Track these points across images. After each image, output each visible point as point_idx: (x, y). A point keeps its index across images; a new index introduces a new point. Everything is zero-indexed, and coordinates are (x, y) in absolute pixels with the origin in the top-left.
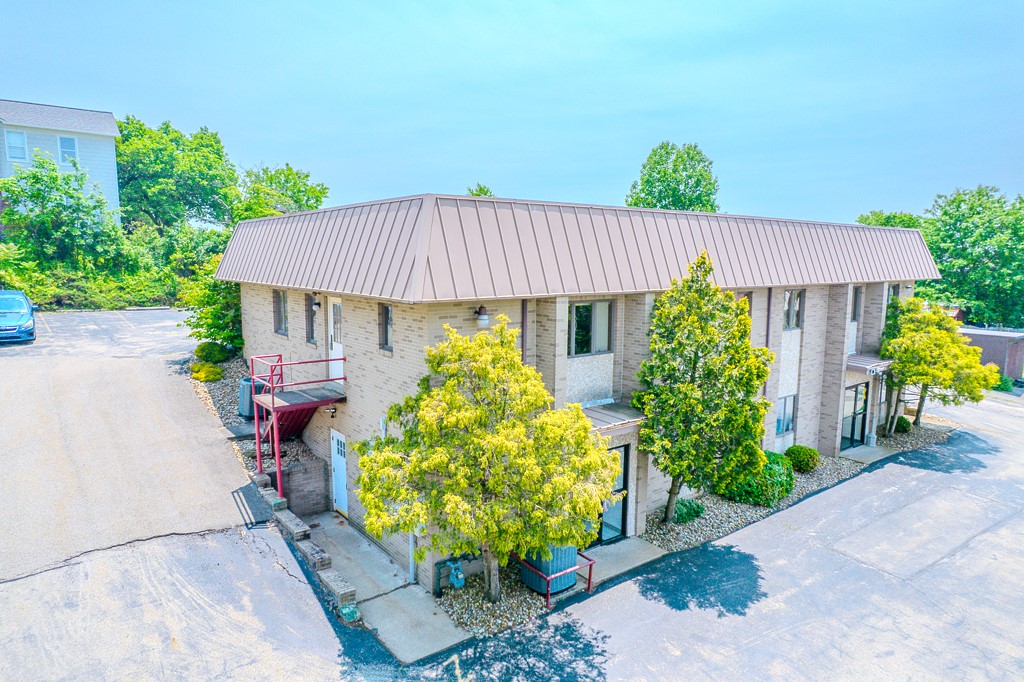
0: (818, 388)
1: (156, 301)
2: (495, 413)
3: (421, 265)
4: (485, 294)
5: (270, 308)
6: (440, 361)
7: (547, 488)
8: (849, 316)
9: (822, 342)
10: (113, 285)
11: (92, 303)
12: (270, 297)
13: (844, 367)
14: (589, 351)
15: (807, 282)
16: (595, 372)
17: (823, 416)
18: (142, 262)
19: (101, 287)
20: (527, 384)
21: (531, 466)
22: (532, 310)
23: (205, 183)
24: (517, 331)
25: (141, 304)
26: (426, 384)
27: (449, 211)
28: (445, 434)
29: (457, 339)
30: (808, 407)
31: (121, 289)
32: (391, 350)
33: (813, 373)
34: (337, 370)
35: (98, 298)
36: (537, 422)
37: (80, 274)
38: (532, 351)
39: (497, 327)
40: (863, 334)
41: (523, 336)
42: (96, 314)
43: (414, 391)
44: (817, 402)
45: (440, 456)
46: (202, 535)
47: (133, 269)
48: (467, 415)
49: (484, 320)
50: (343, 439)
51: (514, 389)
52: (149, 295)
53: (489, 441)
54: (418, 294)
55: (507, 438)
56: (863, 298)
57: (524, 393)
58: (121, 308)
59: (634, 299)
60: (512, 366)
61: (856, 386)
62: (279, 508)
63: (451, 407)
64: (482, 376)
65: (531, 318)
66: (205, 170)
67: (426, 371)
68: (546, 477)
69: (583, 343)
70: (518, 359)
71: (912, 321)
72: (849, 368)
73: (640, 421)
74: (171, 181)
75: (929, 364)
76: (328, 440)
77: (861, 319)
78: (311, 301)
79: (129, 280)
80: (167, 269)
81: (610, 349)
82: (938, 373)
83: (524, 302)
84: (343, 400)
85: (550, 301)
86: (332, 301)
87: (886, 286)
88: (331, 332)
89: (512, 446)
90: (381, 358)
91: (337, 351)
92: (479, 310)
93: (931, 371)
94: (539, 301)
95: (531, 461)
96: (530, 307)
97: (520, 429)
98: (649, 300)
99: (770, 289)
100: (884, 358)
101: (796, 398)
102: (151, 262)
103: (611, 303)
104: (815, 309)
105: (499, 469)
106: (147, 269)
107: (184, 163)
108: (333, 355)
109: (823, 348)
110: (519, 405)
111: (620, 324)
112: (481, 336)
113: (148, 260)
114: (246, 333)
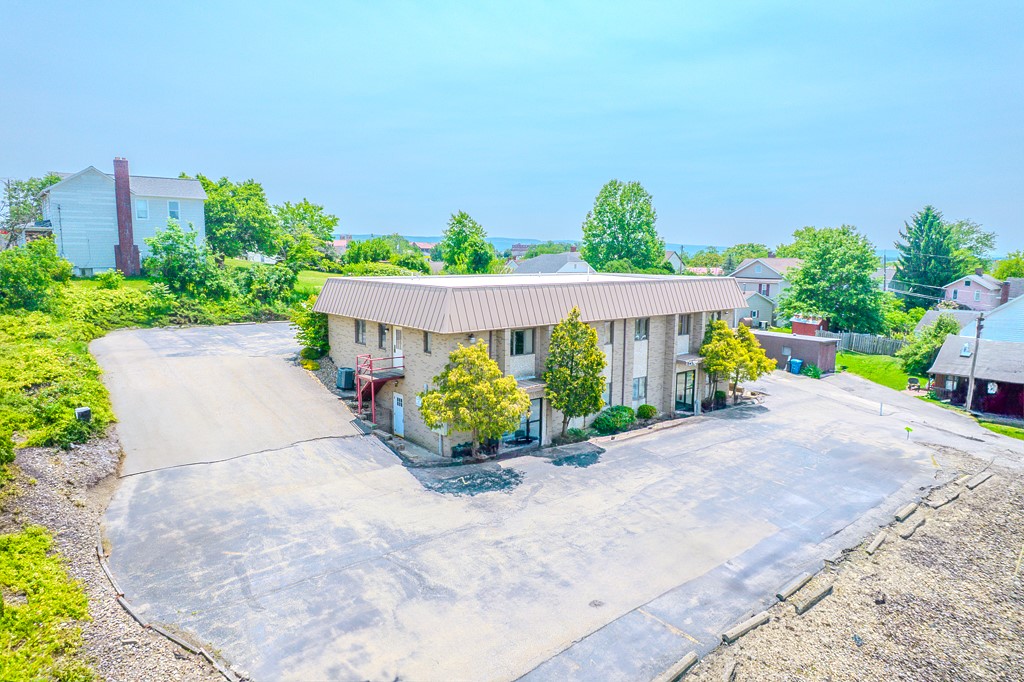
0: (661, 373)
1: (246, 319)
2: (478, 379)
3: (447, 318)
4: (473, 330)
5: (354, 329)
6: (456, 357)
7: (499, 407)
8: (677, 332)
9: (663, 347)
10: (217, 308)
11: (209, 321)
12: (353, 324)
13: (674, 361)
14: (522, 353)
15: (651, 314)
16: (526, 363)
17: (665, 389)
18: (232, 291)
19: (210, 309)
20: (492, 366)
21: (493, 398)
22: (495, 335)
23: (257, 225)
24: (487, 345)
25: (237, 321)
26: (448, 368)
27: (458, 294)
28: (459, 386)
29: (462, 349)
30: (655, 383)
31: (223, 310)
32: (430, 353)
33: (658, 365)
34: (398, 363)
35: (211, 317)
36: (495, 381)
37: (197, 301)
38: (494, 353)
39: (479, 344)
40: (693, 342)
41: (490, 346)
42: (211, 327)
43: (443, 370)
44: (661, 381)
45: (457, 393)
46: (344, 437)
47: (227, 296)
48: (467, 378)
49: (473, 340)
50: (401, 397)
51: (486, 368)
52: (242, 315)
53: (476, 388)
54: (446, 330)
55: (483, 387)
56: (692, 320)
57: (490, 370)
58: (226, 324)
59: (544, 328)
60: (485, 359)
61: (686, 373)
62: (374, 428)
63: (461, 375)
64: (473, 363)
65: (494, 338)
66: (257, 216)
67: (448, 362)
68: (498, 402)
69: (519, 348)
70: (488, 357)
71: (720, 334)
72: (678, 362)
73: (545, 385)
74: (233, 225)
75: (724, 358)
76: (392, 398)
77: (692, 333)
78: (382, 329)
79: (227, 305)
80: (250, 296)
81: (533, 352)
82: (728, 364)
83: (491, 332)
84: (403, 377)
85: (503, 331)
86: (395, 328)
87: (704, 314)
88: (395, 343)
89: (485, 390)
90: (426, 357)
91: (399, 353)
92: (470, 336)
93: (724, 363)
94: (497, 331)
95: (493, 396)
96: (493, 333)
97: (488, 384)
98: (551, 328)
99: (625, 320)
100: (701, 356)
101: (646, 378)
102: (238, 291)
103: (534, 330)
104: (655, 329)
105: (480, 398)
106: (235, 295)
107: (242, 212)
108: (395, 355)
109: (663, 350)
110: (488, 375)
111: (538, 340)
112: (473, 347)
113: (235, 289)
114: (332, 342)
